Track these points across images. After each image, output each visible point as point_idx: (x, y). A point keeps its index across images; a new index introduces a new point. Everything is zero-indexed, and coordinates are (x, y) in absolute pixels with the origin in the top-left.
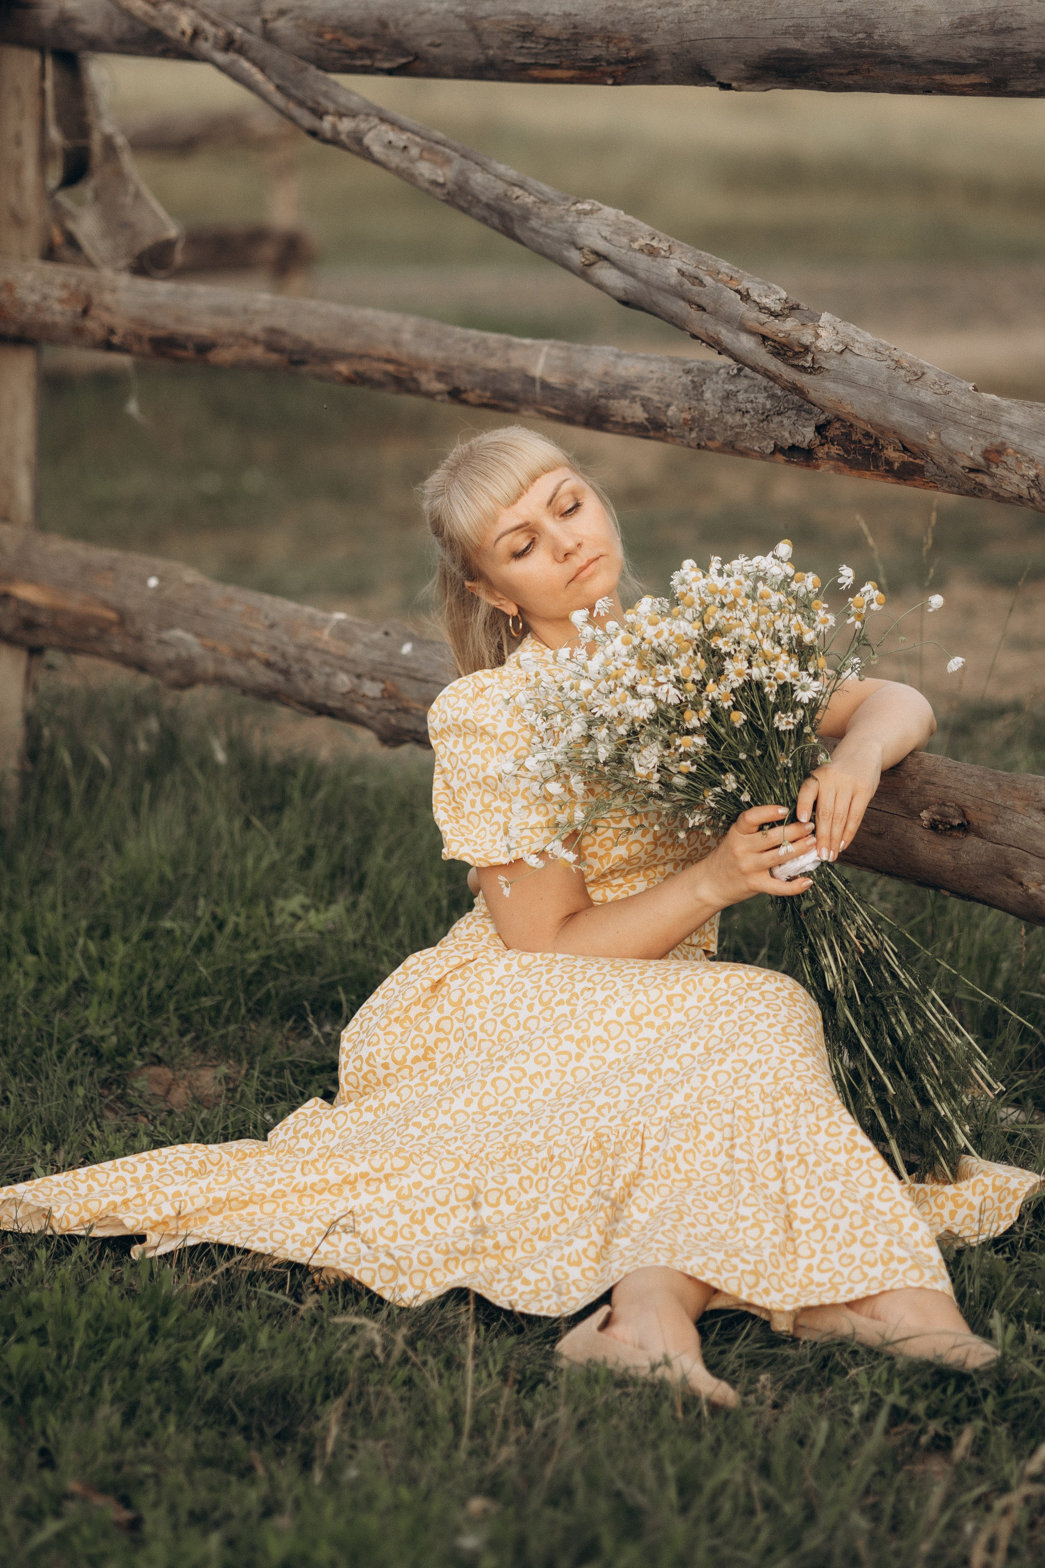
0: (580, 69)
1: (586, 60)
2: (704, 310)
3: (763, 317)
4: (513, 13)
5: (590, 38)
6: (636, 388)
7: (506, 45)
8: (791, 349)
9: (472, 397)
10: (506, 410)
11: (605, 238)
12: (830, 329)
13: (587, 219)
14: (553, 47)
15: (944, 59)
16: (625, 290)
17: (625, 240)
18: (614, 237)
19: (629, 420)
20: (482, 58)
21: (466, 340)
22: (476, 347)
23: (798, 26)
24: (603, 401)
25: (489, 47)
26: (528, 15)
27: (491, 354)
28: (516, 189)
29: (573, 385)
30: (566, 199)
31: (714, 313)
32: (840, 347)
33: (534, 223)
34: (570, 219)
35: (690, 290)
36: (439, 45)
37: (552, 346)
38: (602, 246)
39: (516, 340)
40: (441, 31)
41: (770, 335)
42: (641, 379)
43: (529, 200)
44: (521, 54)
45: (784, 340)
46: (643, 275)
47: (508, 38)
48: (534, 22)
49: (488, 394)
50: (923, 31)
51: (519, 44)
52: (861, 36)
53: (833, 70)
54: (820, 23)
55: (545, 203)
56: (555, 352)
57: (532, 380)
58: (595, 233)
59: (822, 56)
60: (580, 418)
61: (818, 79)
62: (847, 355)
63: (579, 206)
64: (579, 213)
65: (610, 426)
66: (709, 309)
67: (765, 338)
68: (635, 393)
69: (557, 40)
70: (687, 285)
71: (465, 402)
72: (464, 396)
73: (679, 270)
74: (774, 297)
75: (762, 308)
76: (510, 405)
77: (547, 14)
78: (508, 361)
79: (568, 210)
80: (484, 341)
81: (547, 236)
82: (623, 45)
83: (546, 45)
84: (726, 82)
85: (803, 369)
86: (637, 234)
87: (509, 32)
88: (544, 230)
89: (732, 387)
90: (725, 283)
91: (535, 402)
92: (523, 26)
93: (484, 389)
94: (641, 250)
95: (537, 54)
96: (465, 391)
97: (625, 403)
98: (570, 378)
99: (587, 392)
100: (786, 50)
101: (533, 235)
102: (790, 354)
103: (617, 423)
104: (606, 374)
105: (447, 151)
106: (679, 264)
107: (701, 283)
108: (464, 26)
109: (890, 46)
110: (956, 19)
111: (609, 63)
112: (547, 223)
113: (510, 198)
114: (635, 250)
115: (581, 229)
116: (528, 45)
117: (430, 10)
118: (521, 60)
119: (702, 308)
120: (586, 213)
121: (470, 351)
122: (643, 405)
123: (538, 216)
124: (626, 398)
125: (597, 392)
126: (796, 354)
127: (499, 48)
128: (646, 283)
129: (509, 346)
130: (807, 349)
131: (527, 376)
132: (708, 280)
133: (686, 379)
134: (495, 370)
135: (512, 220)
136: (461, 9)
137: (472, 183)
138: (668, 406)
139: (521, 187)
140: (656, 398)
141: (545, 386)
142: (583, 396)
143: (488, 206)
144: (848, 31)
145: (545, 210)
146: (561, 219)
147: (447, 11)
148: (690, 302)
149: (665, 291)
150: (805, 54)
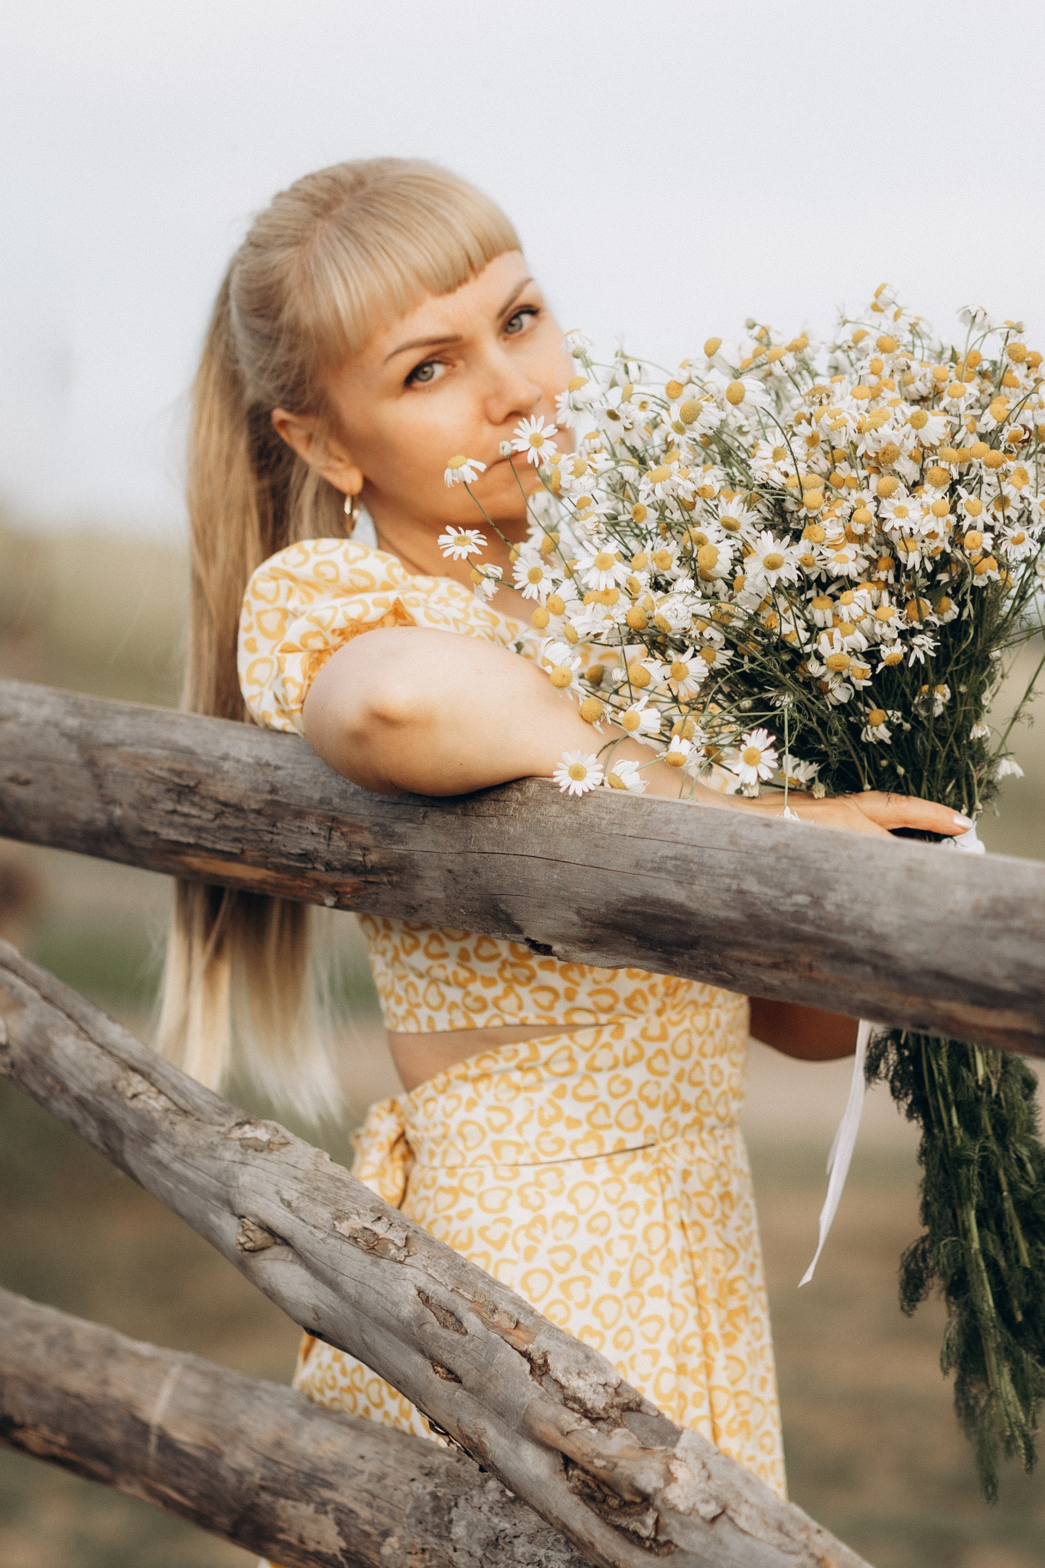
0: (277, 868)
1: (289, 855)
2: (458, 1380)
3: (570, 1419)
4: (164, 746)
5: (299, 814)
6: (330, 1486)
7: (146, 803)
8: (617, 1494)
9: (32, 1439)
10: (92, 1476)
11: (289, 1205)
12: (696, 1466)
13: (258, 1160)
14: (231, 821)
15: (955, 971)
16: (316, 1311)
17: (324, 1214)
18: (305, 1204)
19: (312, 1546)
20: (101, 819)
21: (35, 1327)
22: (51, 1343)
23: (685, 860)
24: (266, 1498)
25: (114, 802)
26: (192, 753)
27: (77, 1365)
28: (136, 1078)
29: (216, 1454)
30: (225, 1112)
31: (476, 1392)
32: (711, 1509)
33: (161, 1150)
34: (228, 1155)
35: (435, 1337)
36: (27, 783)
37: (189, 1367)
38: (280, 1219)
39: (125, 1342)
40: (31, 757)
41: (577, 1457)
42: (340, 1468)
43: (156, 1104)
44: (171, 824)
45: (603, 1474)
46: (350, 1288)
47: (151, 791)
48: (201, 769)
49: (62, 1440)
50: (921, 912)
51: (170, 806)
52: (801, 899)
53: (744, 955)
54: (725, 860)
55: (185, 1113)
56: (192, 1380)
57: (143, 1429)
58: (270, 1190)
59: (727, 925)
60: (224, 1521)
61: (715, 966)
62: (723, 1529)
63: (248, 1131)
64: (246, 1145)
65: (275, 1548)
66: (469, 1381)
67: (568, 1462)
68: (327, 1494)
69: (238, 809)
70: (433, 1324)
71: (20, 1447)
72: (19, 1435)
73: (420, 1292)
74: (594, 1378)
75: (570, 1400)
76: (100, 1468)
77: (225, 757)
78: (105, 1382)
79: (226, 1137)
80: (68, 1333)
81: (181, 1179)
82: (357, 838)
83: (218, 815)
84: (541, 940)
85: (634, 1538)
86: (349, 1205)
87: (154, 780)
88: (177, 1166)
89: (505, 1525)
90: (504, 1334)
91: (144, 1472)
92: (179, 774)
93: (56, 1429)
94: (353, 1239)
95: (200, 829)
96: (22, 1426)
97: (307, 1510)
98: (213, 1438)
99: (240, 1474)
100: (656, 902)
101: (156, 1172)
102: (614, 1502)
103: (289, 1546)
104: (279, 1444)
105: (19, 983)
106: (422, 1281)
107: (459, 1326)
108: (73, 756)
109: (854, 929)
110: (985, 900)
111: (329, 867)
112: (184, 1156)
113: (121, 1094)
114: (342, 1237)
115: (246, 1178)
116: (185, 809)
117: (16, 715)
118: (172, 834)
119: (453, 1376)
120: (259, 1147)
121: (40, 1351)
122: (339, 1523)
123: (169, 1139)
124: (309, 1500)
125: (256, 1479)
126: (625, 1506)
127: (133, 807)
128: (356, 1305)
129: (110, 1352)
130: (645, 1500)
131: (135, 1419)
132: (472, 1322)
133: (424, 1488)
134: (78, 1396)
135: (121, 1136)
136: (72, 722)
137: (56, 1052)
138: (386, 1534)
139: (145, 1076)
140: (365, 1513)
141: (167, 1444)
142: (232, 1479)
143: (81, 1102)
144: (780, 886)
145: (183, 1130)
146: (211, 1151)
147: (47, 723)
148: (435, 1362)
149: (389, 1328)
150: (692, 914)
